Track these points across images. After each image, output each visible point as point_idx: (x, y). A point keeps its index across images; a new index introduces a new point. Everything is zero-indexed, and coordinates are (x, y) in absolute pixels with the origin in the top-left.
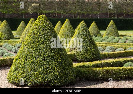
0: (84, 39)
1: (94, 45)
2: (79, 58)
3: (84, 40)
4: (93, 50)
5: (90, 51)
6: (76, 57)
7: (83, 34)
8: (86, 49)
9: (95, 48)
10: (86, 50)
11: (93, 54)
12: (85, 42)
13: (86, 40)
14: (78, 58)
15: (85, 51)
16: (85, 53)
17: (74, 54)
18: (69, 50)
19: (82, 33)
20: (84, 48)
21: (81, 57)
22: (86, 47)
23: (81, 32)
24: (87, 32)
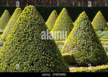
0: (86, 36)
1: (98, 43)
2: (79, 61)
3: (86, 37)
4: (97, 51)
5: (93, 51)
6: (75, 59)
7: (84, 29)
8: (88, 49)
9: (99, 48)
10: (88, 51)
11: (97, 56)
12: (86, 40)
13: (88, 37)
14: (77, 60)
15: (86, 52)
16: (86, 54)
17: (73, 55)
18: (65, 50)
19: (82, 28)
20: (86, 47)
21: (81, 60)
22: (88, 47)
23: (81, 26)
24: (89, 26)
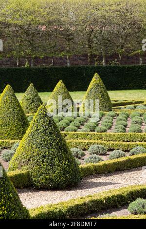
0: (47, 141)
1: (67, 152)
2: (38, 182)
3: (47, 145)
4: (65, 164)
5: (58, 166)
6: (32, 179)
7: (44, 132)
8: (52, 163)
9: (68, 160)
10: (52, 165)
11: (65, 172)
12: (48, 148)
13: (51, 144)
14: (35, 181)
15: (49, 168)
16: (49, 170)
17: (28, 173)
18: (16, 165)
19: (42, 130)
20: (48, 159)
21: (41, 180)
22: (52, 159)
23: (39, 127)
24: (51, 126)
